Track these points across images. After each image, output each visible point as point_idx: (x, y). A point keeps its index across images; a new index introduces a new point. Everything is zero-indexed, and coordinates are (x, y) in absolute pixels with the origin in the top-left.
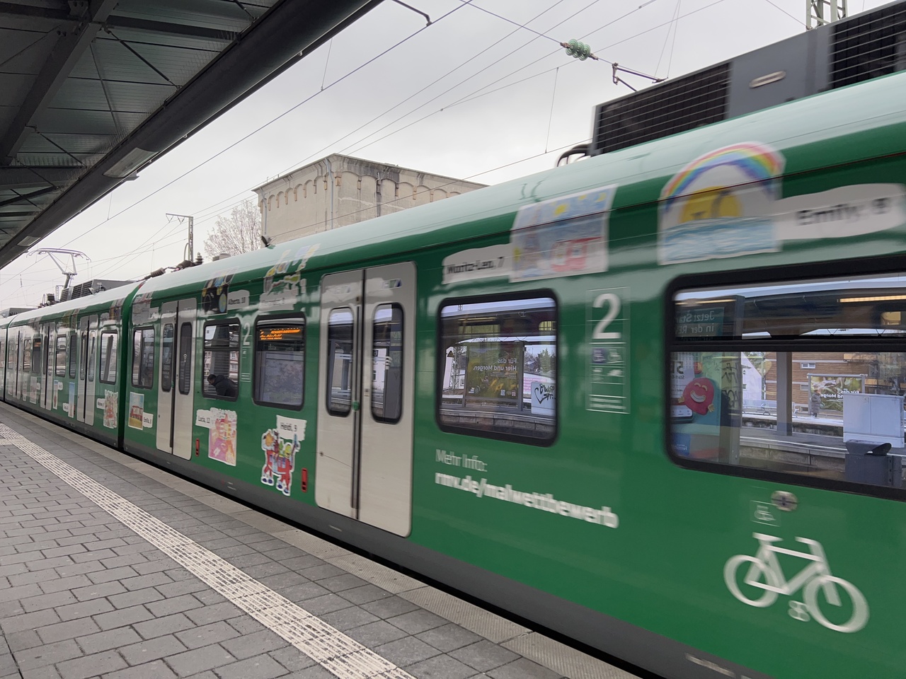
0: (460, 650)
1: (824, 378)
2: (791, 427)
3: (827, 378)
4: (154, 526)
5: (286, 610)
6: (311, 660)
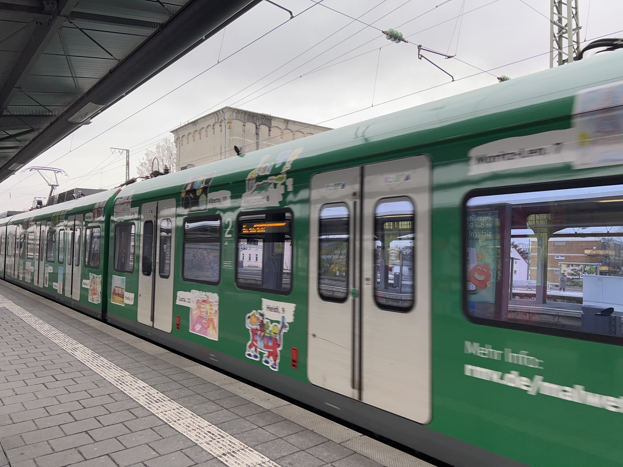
0: (313, 448)
1: (570, 265)
2: (545, 298)
3: (572, 265)
4: (102, 363)
5: (194, 420)
6: (211, 456)
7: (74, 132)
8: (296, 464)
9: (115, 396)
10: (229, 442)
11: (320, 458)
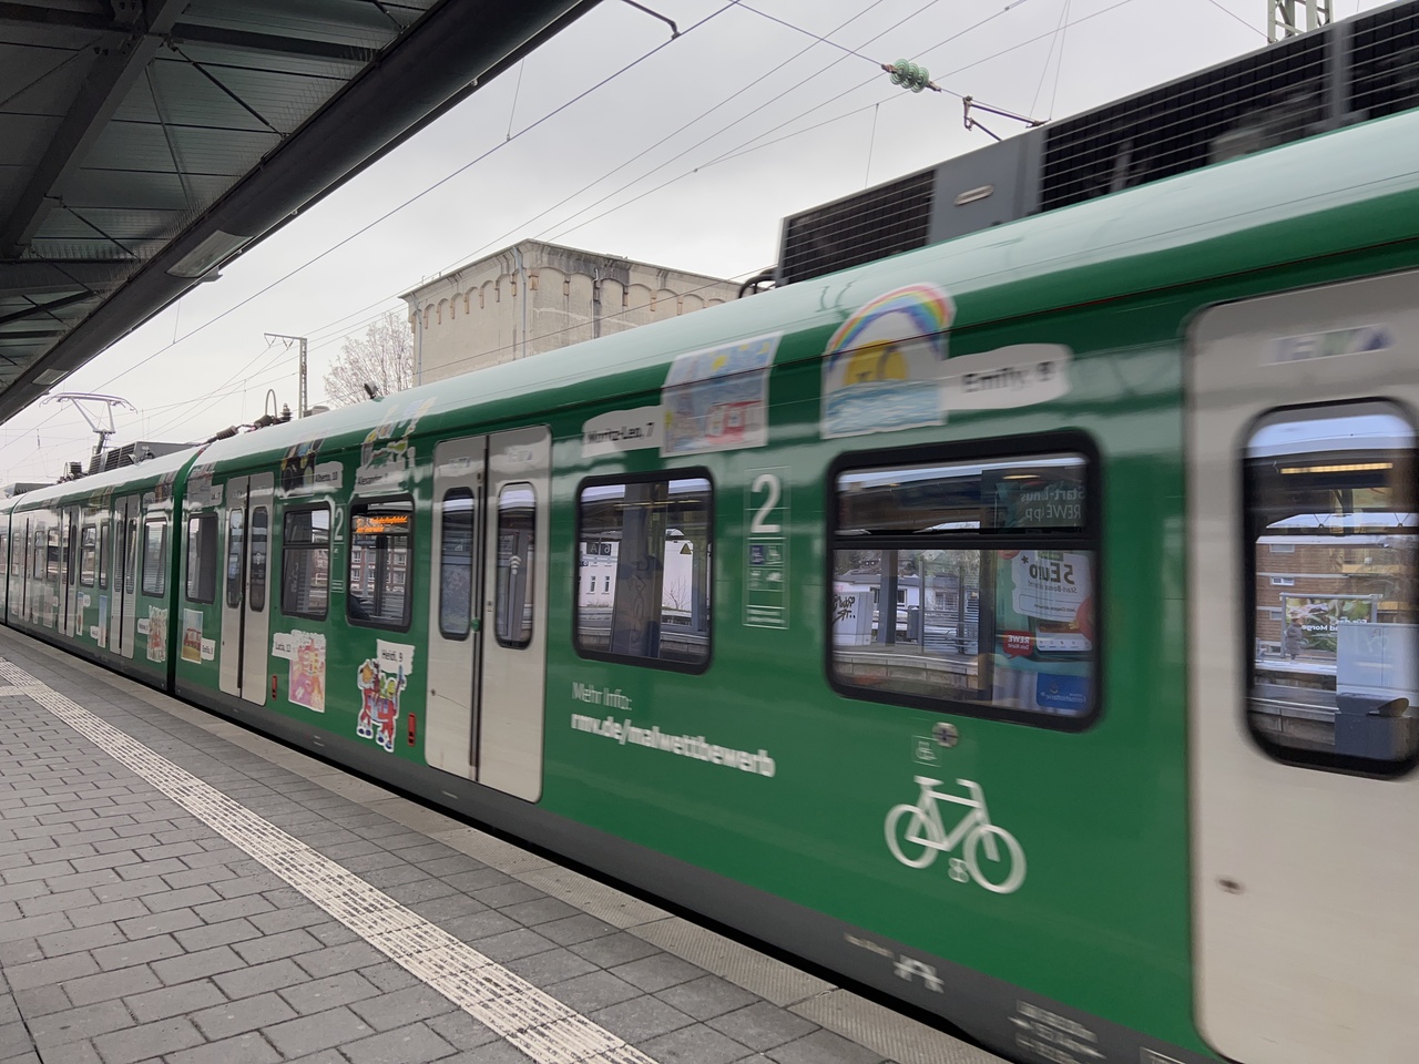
0: (725, 1017)
1: (1309, 601)
3: (1312, 600)
4: (246, 823)
5: (452, 953)
6: (491, 1033)
7: (182, 298)
8: (686, 1054)
9: (276, 896)
10: (532, 1004)
11: (740, 1039)
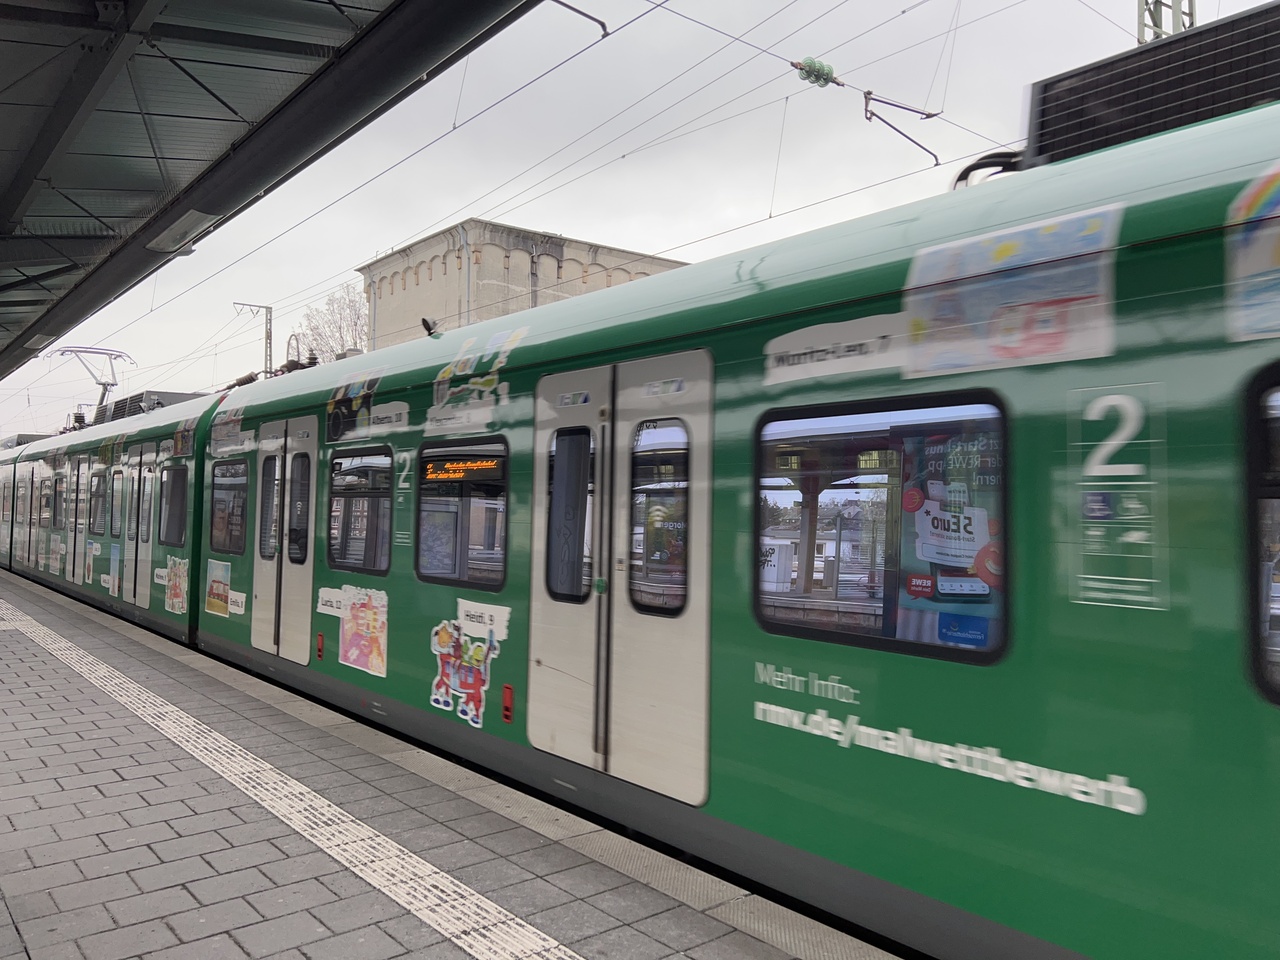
0: (648, 920)
4: (216, 745)
5: (403, 863)
6: (438, 935)
7: (159, 271)
8: (614, 953)
9: (242, 811)
10: (475, 908)
11: (663, 940)
